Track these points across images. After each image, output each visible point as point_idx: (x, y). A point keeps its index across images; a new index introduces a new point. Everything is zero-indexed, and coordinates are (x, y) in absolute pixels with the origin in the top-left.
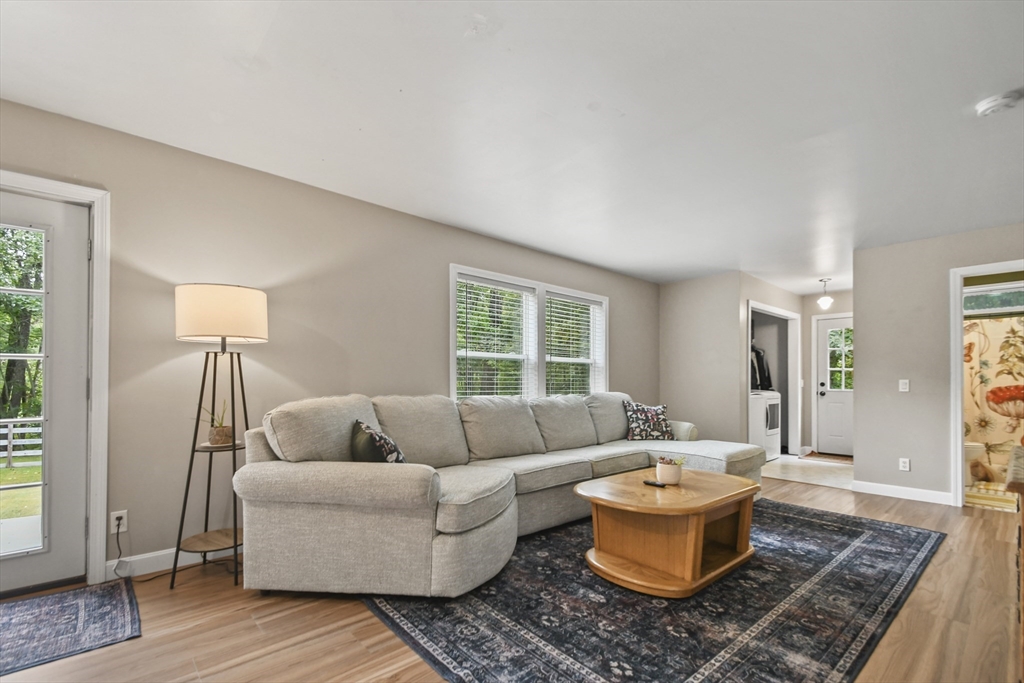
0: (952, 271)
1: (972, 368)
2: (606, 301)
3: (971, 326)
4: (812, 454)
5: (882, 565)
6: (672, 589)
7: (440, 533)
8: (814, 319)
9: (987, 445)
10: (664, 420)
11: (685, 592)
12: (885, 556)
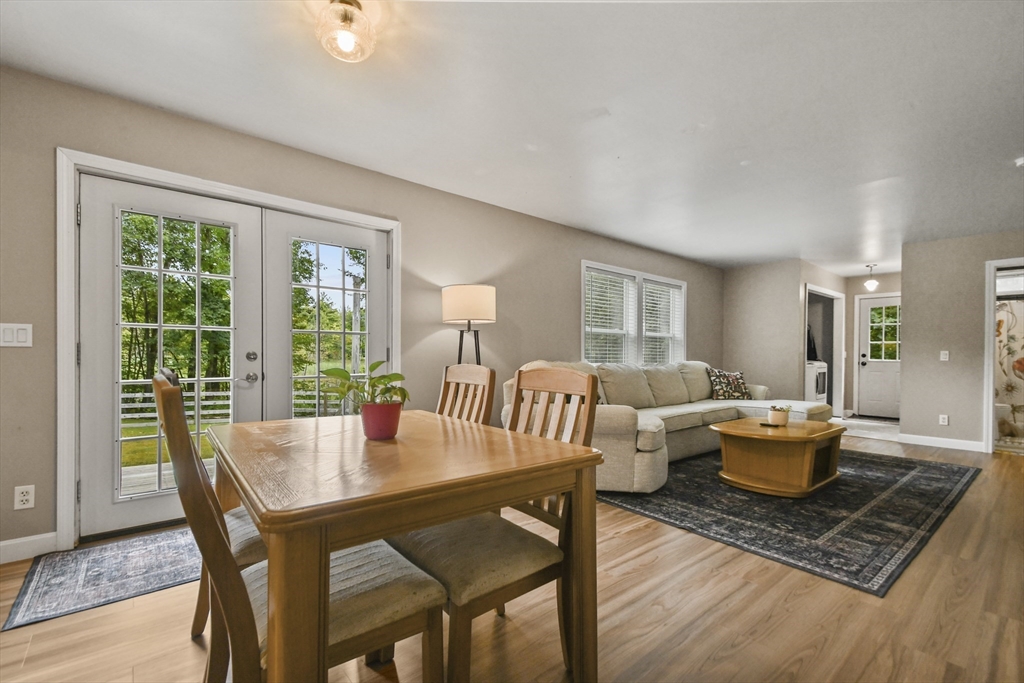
0: (988, 263)
1: (1001, 342)
2: (684, 285)
3: (1000, 306)
4: (854, 416)
5: (935, 485)
6: (792, 492)
7: (638, 450)
8: (857, 298)
9: (1012, 406)
10: (743, 383)
11: (803, 493)
12: (938, 480)
